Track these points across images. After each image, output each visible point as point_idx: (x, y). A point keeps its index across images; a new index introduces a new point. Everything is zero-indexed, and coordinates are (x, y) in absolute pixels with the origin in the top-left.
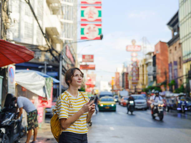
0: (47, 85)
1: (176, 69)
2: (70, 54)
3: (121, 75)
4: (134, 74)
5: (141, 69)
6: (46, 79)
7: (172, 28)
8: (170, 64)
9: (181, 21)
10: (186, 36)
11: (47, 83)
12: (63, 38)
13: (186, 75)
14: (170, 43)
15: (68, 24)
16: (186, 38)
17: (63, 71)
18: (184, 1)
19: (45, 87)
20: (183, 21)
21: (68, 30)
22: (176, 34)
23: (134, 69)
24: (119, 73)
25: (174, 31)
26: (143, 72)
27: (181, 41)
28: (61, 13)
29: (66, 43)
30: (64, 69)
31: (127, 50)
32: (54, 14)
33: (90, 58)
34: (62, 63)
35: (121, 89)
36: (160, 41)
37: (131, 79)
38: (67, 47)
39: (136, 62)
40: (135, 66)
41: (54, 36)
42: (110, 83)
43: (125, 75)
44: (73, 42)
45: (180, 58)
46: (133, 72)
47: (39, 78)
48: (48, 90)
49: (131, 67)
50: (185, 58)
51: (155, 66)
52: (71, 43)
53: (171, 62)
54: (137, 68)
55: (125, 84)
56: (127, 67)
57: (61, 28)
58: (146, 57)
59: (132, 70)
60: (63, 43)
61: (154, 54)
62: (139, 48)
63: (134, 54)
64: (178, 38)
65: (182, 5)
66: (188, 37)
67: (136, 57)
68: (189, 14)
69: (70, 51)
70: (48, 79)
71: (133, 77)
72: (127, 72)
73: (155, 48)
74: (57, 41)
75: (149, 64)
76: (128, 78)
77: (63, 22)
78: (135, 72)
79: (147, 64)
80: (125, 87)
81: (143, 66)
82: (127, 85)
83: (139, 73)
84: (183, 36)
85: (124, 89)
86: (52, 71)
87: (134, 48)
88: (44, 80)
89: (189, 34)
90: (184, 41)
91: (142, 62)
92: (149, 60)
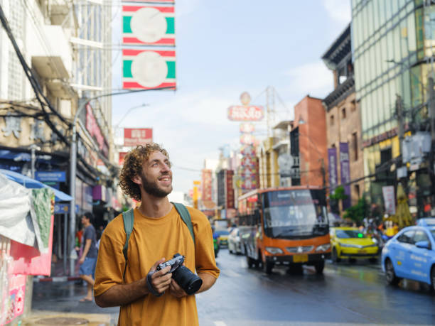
1: (347, 161)
2: (95, 126)
3: (214, 176)
4: (248, 173)
5: (263, 162)
6: (35, 194)
7: (334, 67)
8: (332, 152)
9: (358, 49)
10: (371, 83)
11: (37, 203)
12: (79, 86)
13: (370, 176)
14: (331, 101)
15: (90, 49)
16: (369, 89)
17: (78, 167)
18: (364, 2)
20: (361, 50)
21: (90, 66)
22: (343, 79)
23: (248, 162)
24: (210, 173)
25: (339, 73)
26: (268, 168)
27: (358, 96)
28: (72, 22)
29: (84, 98)
30: (80, 163)
31: (230, 118)
32: (53, 23)
33: (144, 136)
34: (77, 147)
35: (216, 208)
36: (308, 96)
37: (240, 186)
38: (89, 107)
39: (252, 145)
40: (248, 155)
41: (56, 81)
42: (188, 195)
43: (225, 176)
44: (103, 93)
45: (355, 135)
46: (244, 170)
47: (14, 191)
48: (41, 224)
49: (241, 156)
50: (368, 136)
51: (297, 155)
52: (96, 98)
53: (334, 146)
54: (254, 160)
55: (226, 196)
56: (229, 156)
57: (73, 59)
58: (274, 133)
59: (242, 164)
60: (79, 99)
61: (292, 126)
62: (259, 113)
63: (247, 128)
64: (351, 89)
65: (358, 12)
66: (374, 86)
67: (251, 133)
68: (375, 33)
69: (96, 119)
70: (39, 192)
71: (244, 181)
72: (229, 169)
73: (296, 113)
74: (62, 94)
75: (282, 150)
76: (234, 182)
77: (77, 44)
78: (250, 170)
79: (277, 151)
80: (226, 204)
81: (268, 154)
82: (230, 198)
83: (258, 170)
84: (363, 85)
85: (224, 208)
86: (50, 170)
87: (246, 112)
88: (27, 194)
89: (376, 80)
90: (365, 96)
91: (265, 145)
92: (281, 140)
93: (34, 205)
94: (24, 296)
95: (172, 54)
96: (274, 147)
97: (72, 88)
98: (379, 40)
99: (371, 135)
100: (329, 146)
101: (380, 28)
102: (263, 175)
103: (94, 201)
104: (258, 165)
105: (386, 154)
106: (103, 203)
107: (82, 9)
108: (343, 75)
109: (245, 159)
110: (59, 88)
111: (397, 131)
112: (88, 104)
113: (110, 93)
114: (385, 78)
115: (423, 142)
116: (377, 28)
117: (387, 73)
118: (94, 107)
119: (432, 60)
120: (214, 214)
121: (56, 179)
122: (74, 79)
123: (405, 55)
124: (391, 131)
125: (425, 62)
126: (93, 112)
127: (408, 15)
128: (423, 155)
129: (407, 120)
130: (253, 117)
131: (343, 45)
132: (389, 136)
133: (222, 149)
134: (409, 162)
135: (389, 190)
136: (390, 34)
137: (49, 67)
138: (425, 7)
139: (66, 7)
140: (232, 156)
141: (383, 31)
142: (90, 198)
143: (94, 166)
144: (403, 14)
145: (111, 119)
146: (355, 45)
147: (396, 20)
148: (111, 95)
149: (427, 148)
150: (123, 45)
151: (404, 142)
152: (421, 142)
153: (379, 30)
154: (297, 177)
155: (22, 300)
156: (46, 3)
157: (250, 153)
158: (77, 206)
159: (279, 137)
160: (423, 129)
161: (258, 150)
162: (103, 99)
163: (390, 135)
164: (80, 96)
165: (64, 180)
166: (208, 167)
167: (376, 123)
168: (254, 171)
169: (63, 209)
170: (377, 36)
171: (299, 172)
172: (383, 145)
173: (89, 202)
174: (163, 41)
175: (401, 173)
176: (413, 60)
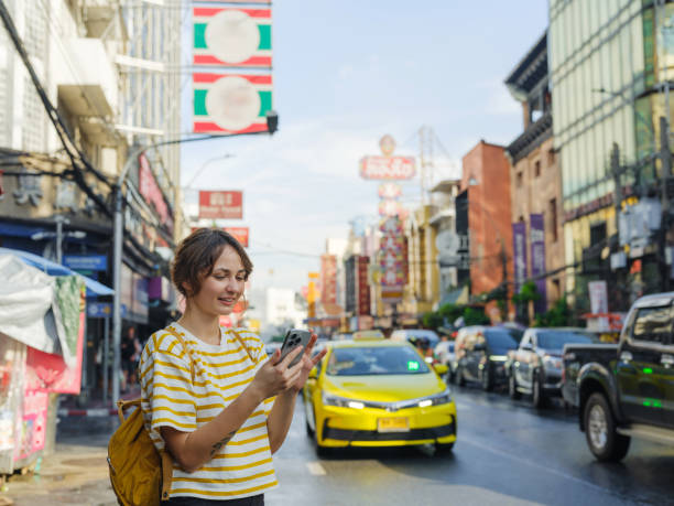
0: (61, 307)
1: (541, 243)
2: (154, 187)
3: (341, 265)
4: (390, 260)
5: (414, 243)
6: (59, 283)
7: (523, 97)
8: (519, 228)
9: (558, 70)
10: (576, 123)
11: (62, 296)
12: (128, 128)
13: (575, 265)
14: (518, 150)
15: (144, 72)
16: (573, 131)
17: (125, 249)
19: (56, 311)
20: (563, 71)
21: (145, 95)
22: (537, 115)
23: (390, 243)
24: (333, 259)
25: (532, 105)
26: (422, 254)
27: (557, 143)
28: (118, 32)
29: (137, 145)
30: (129, 244)
31: (364, 175)
32: (89, 35)
33: (229, 202)
34: (124, 220)
35: (343, 315)
36: (483, 142)
37: (379, 280)
38: (144, 160)
39: (397, 217)
40: (391, 232)
41: (93, 121)
42: (302, 294)
43: (357, 265)
44: (166, 140)
45: (553, 202)
46: (385, 255)
47: (32, 279)
48: (68, 324)
49: (380, 234)
50: (572, 203)
51: (466, 233)
52: (155, 146)
53: (521, 218)
54: (400, 241)
55: (357, 296)
56: (363, 235)
57: (119, 88)
58: (431, 200)
59: (382, 247)
60: (127, 146)
61: (459, 187)
62: (408, 167)
63: (390, 190)
64: (548, 131)
65: (558, 13)
66: (581, 127)
67: (396, 198)
68: (584, 45)
69: (155, 177)
70: (64, 281)
71: (385, 272)
72: (363, 255)
73: (464, 167)
74: (102, 139)
75: (443, 226)
76: (370, 274)
77: (125, 66)
78: (394, 255)
79: (436, 226)
80: (357, 309)
81: (422, 231)
82: (364, 300)
83: (406, 256)
84: (565, 125)
85: (354, 315)
86: (84, 253)
87: (389, 166)
88: (49, 284)
89: (584, 118)
90: (568, 142)
91: (417, 217)
92: (442, 209)
93: (58, 299)
94: (46, 424)
95: (268, 80)
96: (432, 220)
97: (117, 132)
98: (590, 56)
99: (576, 203)
100: (515, 220)
101: (592, 38)
102: (414, 263)
103: (151, 300)
104: (406, 249)
105: (598, 232)
106: (165, 304)
107: (135, 13)
108: (537, 109)
109: (386, 239)
110: (98, 131)
111: (614, 197)
112: (142, 154)
113: (177, 139)
114: (598, 115)
115: (650, 213)
116: (586, 37)
117: (601, 107)
118: (152, 159)
119: (667, 88)
120: (340, 325)
121: (93, 267)
122: (121, 118)
123: (628, 79)
124: (605, 198)
125: (656, 91)
126: (150, 167)
127: (632, 18)
128: (649, 234)
129: (629, 181)
130: (399, 173)
131: (537, 62)
132: (601, 205)
133: (352, 223)
134: (629, 244)
135: (599, 287)
136: (605, 48)
137: (83, 101)
138: (657, 8)
139: (109, 9)
140: (368, 233)
141: (595, 43)
142: (145, 296)
143: (151, 248)
144: (625, 17)
145: (179, 175)
146: (553, 64)
147: (615, 26)
148: (179, 142)
149: (656, 223)
150: (194, 67)
151: (621, 215)
152: (646, 213)
153: (589, 42)
154: (465, 267)
155: (43, 429)
156: (80, 3)
157: (394, 228)
158: (123, 306)
159: (440, 205)
160: (652, 195)
161: (407, 225)
162: (166, 147)
163: (603, 203)
164: (130, 142)
165: (104, 267)
166: (332, 251)
167: (583, 184)
168: (400, 258)
169: (102, 310)
170: (587, 50)
171: (468, 259)
172: (594, 219)
173: (142, 303)
174: (254, 61)
175: (617, 261)
176: (640, 87)
